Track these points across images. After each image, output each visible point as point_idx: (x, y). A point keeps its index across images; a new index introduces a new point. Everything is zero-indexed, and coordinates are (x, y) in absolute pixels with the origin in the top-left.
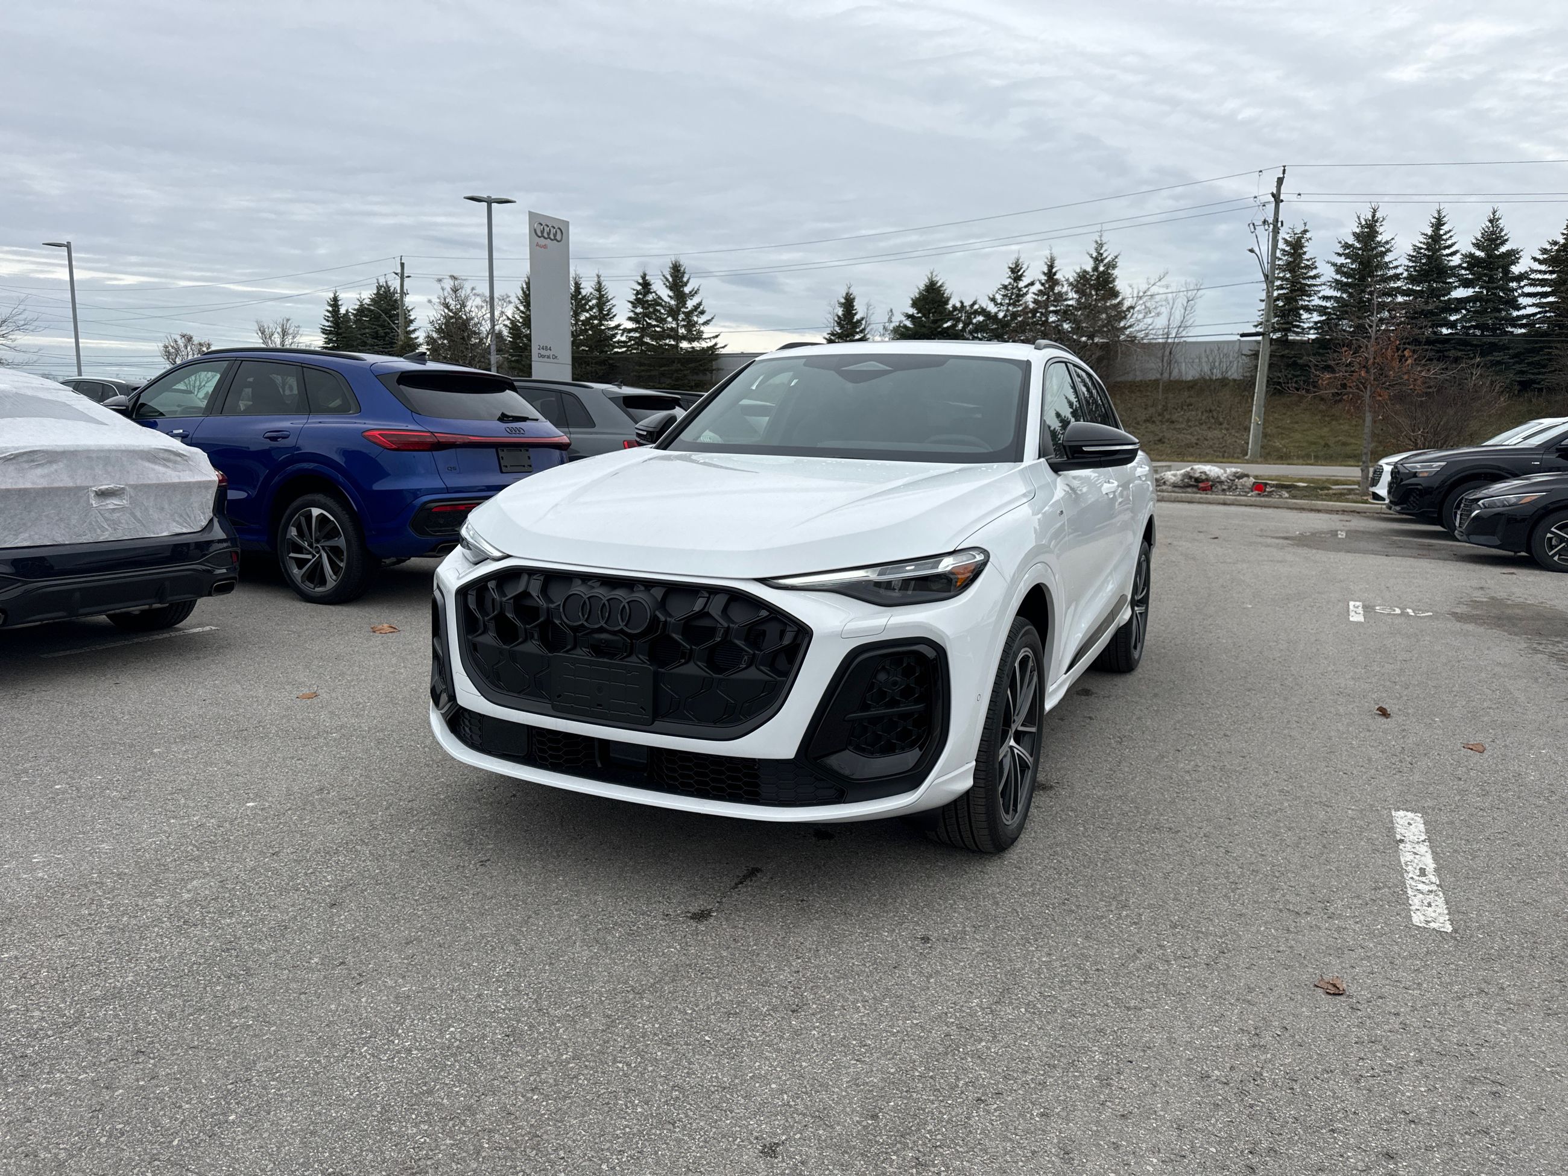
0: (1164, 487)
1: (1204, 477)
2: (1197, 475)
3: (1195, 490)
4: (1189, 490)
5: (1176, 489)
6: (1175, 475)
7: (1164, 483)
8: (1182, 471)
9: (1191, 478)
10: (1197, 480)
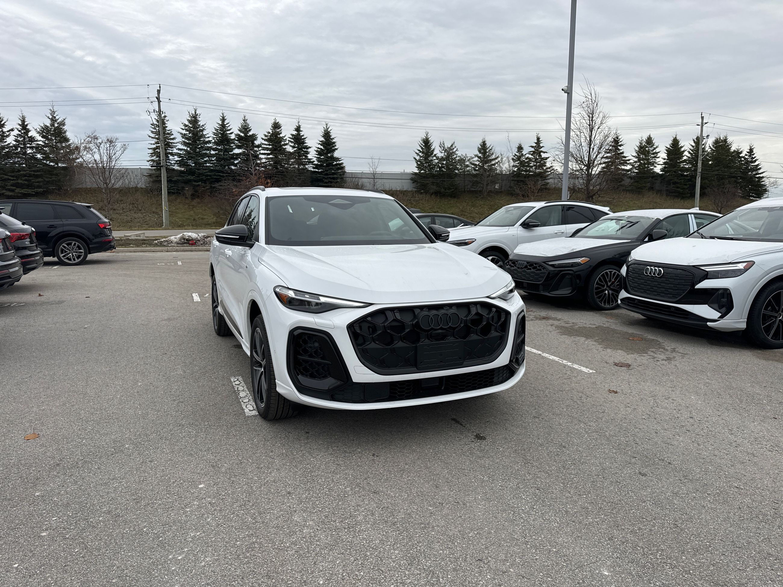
0: (173, 244)
1: (190, 238)
2: (187, 238)
3: (188, 245)
4: (185, 245)
5: (179, 245)
6: (176, 238)
7: (171, 242)
8: (179, 236)
9: (184, 239)
10: (187, 240)
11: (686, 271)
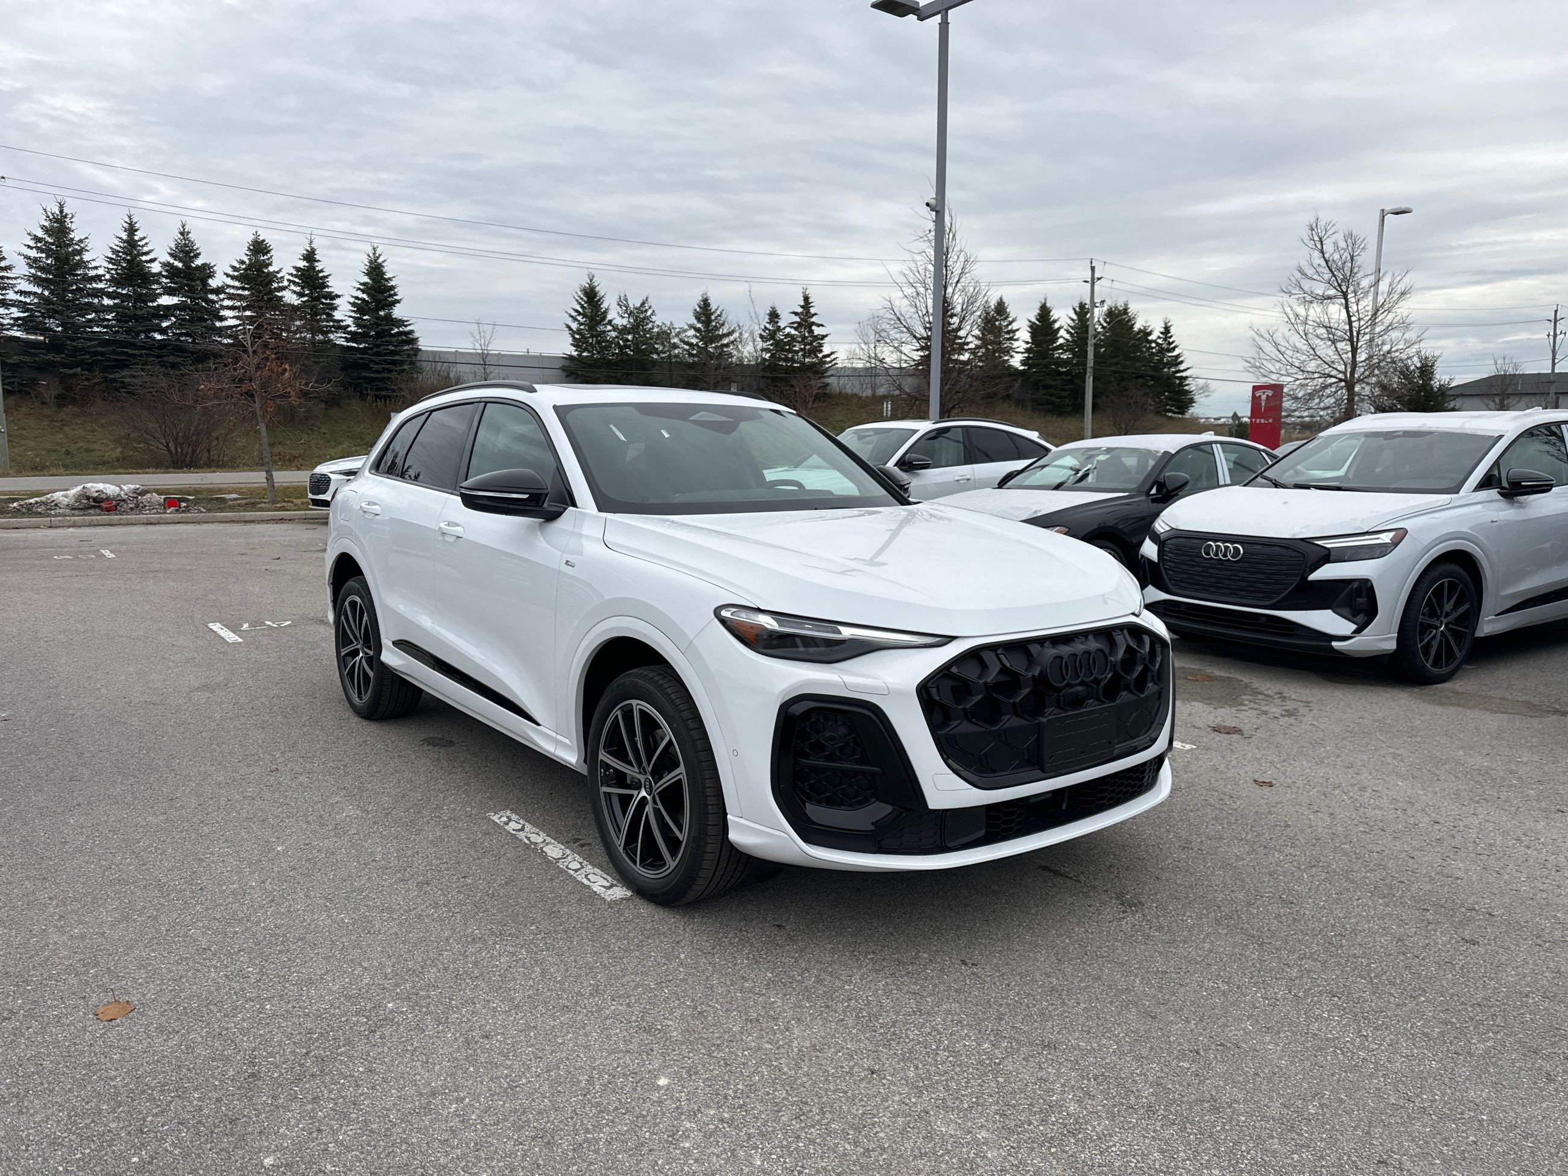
11: (1288, 548)
